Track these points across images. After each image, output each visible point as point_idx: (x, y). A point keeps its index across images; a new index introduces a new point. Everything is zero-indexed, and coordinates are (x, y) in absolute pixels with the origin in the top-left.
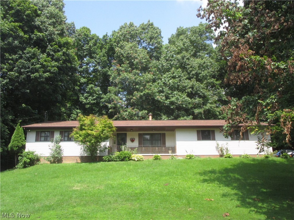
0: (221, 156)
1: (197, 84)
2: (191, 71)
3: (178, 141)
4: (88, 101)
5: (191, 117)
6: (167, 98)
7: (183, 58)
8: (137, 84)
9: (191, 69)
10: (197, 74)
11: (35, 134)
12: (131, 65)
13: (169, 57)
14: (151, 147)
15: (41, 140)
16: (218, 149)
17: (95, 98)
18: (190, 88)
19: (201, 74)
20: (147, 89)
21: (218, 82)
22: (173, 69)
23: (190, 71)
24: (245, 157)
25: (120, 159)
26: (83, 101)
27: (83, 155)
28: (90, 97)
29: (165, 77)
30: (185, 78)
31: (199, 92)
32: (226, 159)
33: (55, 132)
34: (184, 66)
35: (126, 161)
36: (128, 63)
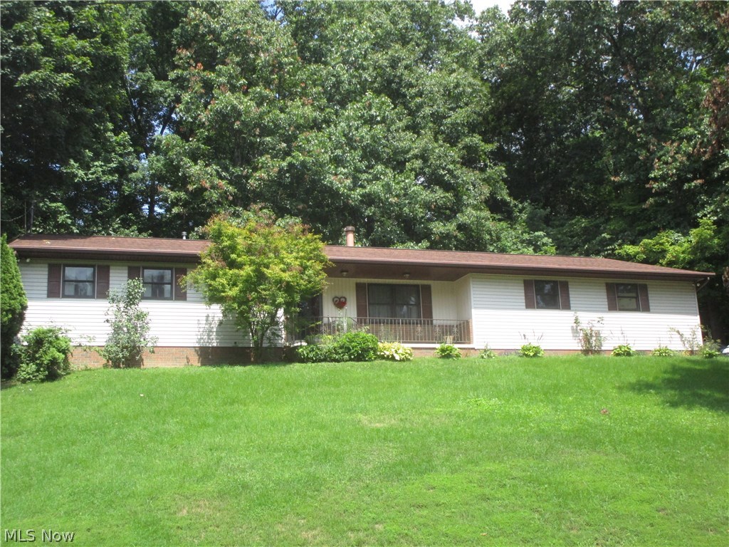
0: (586, 352)
1: (439, 148)
2: (420, 107)
3: (475, 308)
4: (92, 174)
5: (425, 243)
6: (356, 183)
7: (394, 63)
8: (266, 131)
9: (418, 100)
10: (438, 118)
11: (47, 273)
12: (248, 69)
13: (357, 58)
14: (402, 323)
15: (66, 293)
16: (577, 333)
17: (115, 165)
18: (416, 157)
19: (449, 119)
20: (300, 149)
21: (489, 148)
22: (369, 94)
23: (416, 106)
24: (664, 354)
25: (353, 354)
26: (76, 176)
27: (207, 345)
28: (96, 163)
29: (348, 118)
30: (400, 124)
31: (442, 172)
32: (618, 358)
33: (111, 267)
34: (398, 90)
35: (370, 360)
36: (238, 64)
